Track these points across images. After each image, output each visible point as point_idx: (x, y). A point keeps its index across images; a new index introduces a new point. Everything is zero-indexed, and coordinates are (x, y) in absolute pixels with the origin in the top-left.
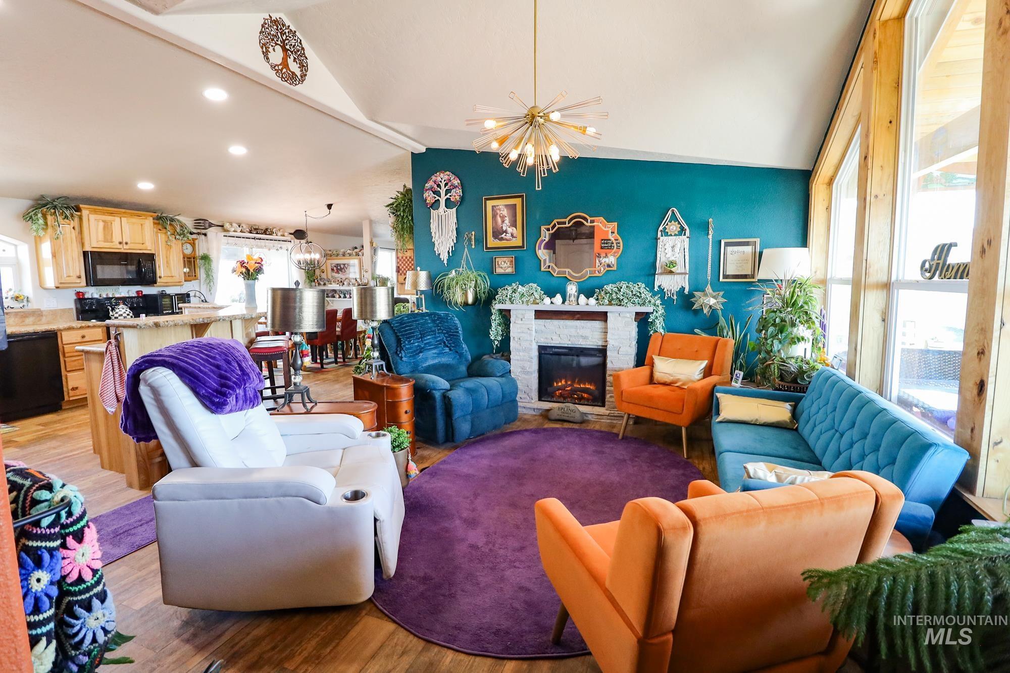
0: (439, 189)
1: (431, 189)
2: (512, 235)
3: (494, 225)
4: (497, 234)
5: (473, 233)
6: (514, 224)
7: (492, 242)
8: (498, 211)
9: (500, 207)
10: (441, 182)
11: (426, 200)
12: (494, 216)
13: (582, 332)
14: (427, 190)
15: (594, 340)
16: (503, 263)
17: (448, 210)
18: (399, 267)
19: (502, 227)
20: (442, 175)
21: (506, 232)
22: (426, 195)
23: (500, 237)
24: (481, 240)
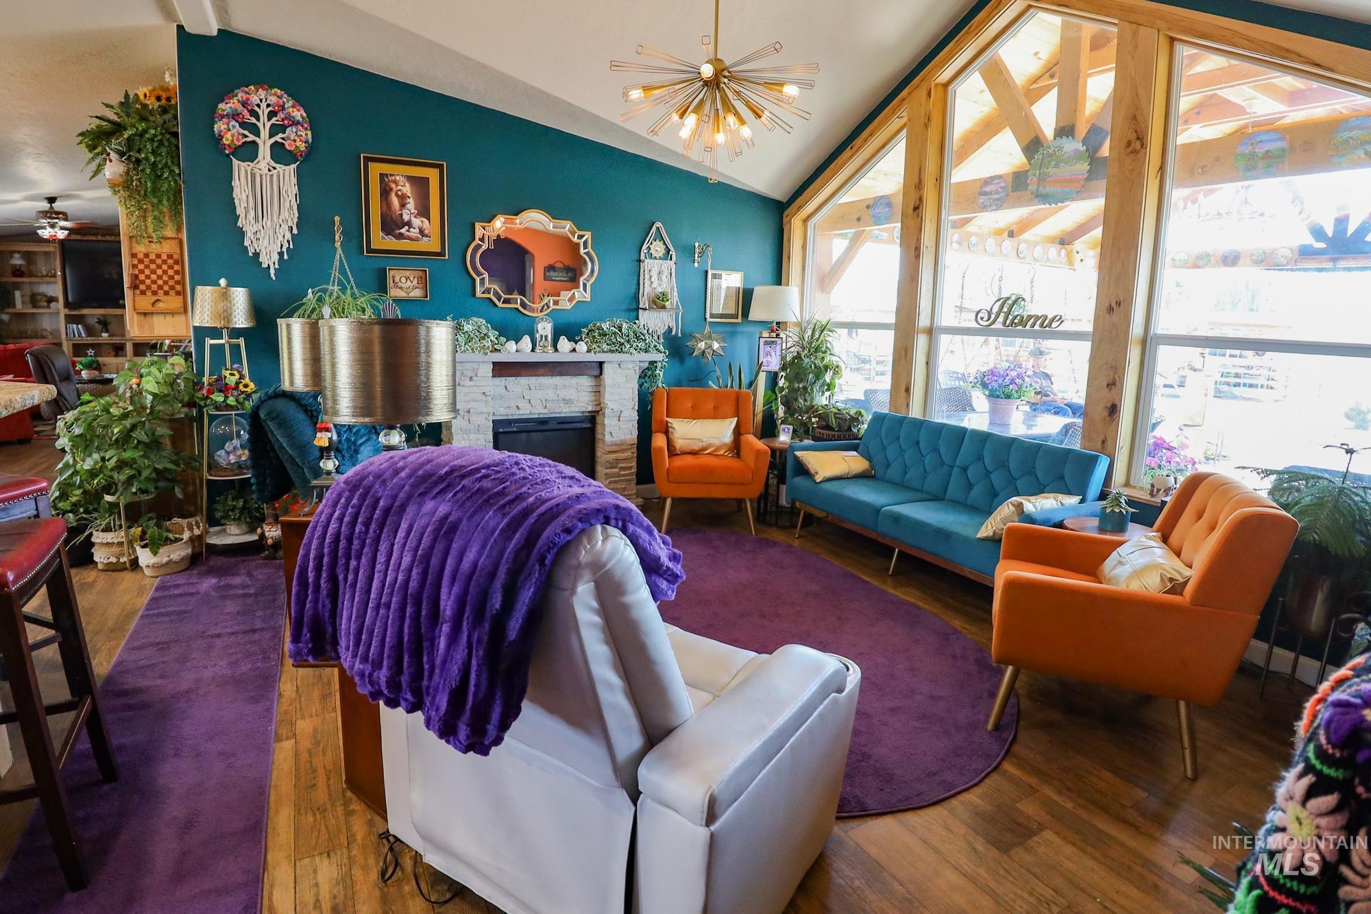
0: (253, 120)
1: (235, 116)
2: (421, 232)
3: (384, 208)
4: (392, 225)
5: (337, 219)
6: (424, 212)
7: (380, 240)
8: (393, 186)
9: (398, 178)
10: (259, 106)
11: (221, 137)
12: (385, 192)
13: (563, 394)
14: (222, 117)
15: (582, 404)
16: (403, 280)
17: (277, 166)
18: (136, 277)
19: (401, 215)
20: (262, 93)
21: (409, 224)
22: (219, 126)
23: (398, 231)
24: (357, 235)
